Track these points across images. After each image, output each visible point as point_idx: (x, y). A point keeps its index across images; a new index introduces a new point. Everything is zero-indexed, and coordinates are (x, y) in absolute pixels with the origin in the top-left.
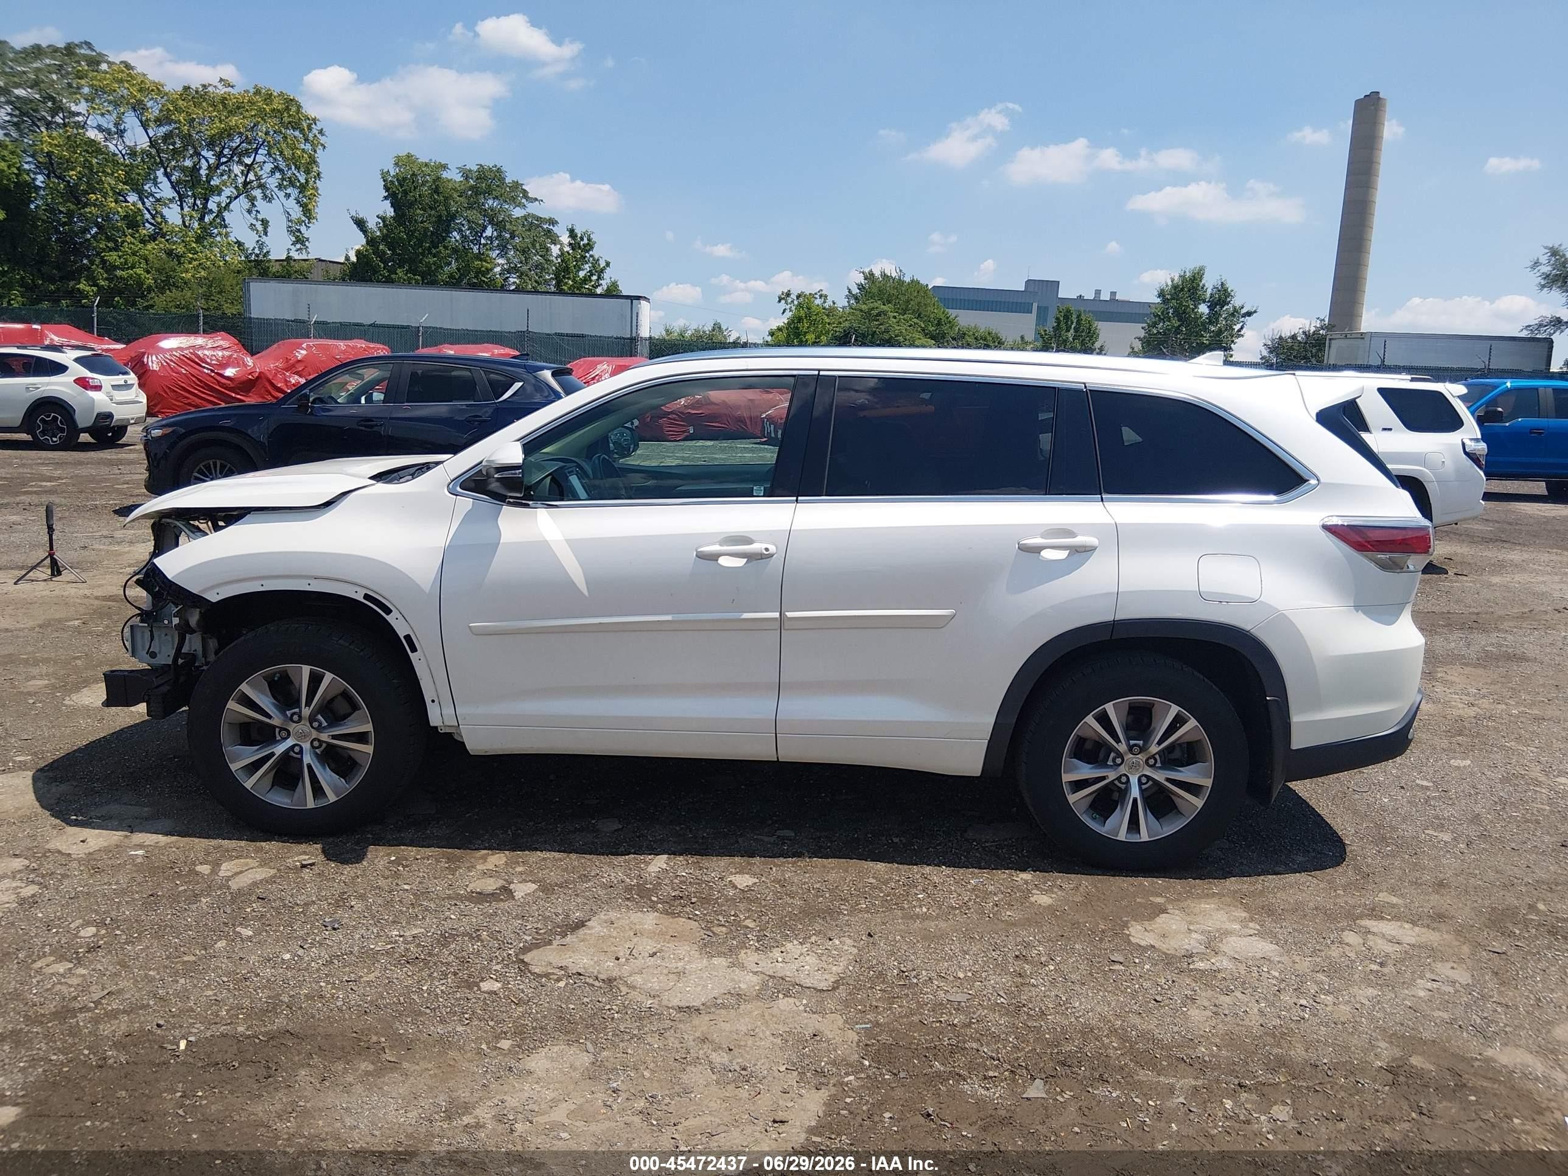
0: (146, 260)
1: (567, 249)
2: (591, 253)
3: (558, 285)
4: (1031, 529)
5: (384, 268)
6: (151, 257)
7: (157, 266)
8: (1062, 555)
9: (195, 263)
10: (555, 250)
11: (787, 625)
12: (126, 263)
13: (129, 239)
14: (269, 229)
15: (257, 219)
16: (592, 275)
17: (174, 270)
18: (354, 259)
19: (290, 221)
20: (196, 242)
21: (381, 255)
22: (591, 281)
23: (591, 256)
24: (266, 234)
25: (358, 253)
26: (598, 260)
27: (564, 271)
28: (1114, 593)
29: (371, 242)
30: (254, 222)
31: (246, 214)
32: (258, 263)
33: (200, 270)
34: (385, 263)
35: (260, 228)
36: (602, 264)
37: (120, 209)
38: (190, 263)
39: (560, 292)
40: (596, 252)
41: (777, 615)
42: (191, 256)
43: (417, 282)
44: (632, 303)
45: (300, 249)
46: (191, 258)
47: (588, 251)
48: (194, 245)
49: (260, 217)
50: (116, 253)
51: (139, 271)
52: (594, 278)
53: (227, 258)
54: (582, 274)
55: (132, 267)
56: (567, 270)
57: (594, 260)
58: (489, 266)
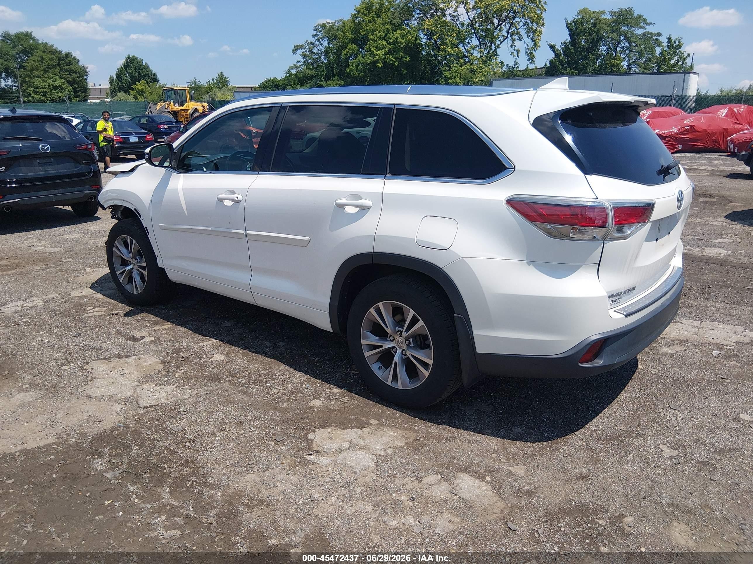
0: (461, 74)
1: (666, 49)
2: (680, 49)
3: (659, 69)
4: (342, 194)
5: (562, 68)
6: (462, 72)
7: (464, 76)
8: (355, 210)
9: (481, 74)
10: (658, 50)
11: (248, 237)
12: (452, 76)
13: (455, 65)
14: (520, 54)
15: (514, 50)
16: (678, 62)
17: (471, 78)
18: (549, 65)
19: (528, 49)
20: (482, 64)
21: (561, 62)
22: (678, 65)
23: (680, 51)
24: (518, 56)
25: (551, 62)
26: (683, 53)
27: (662, 60)
28: (372, 235)
29: (558, 56)
30: (513, 51)
31: (510, 47)
32: (513, 72)
33: (482, 77)
34: (562, 65)
35: (515, 53)
36: (685, 55)
37: (452, 52)
38: (478, 74)
39: (659, 73)
40: (682, 50)
41: (244, 232)
42: (479, 70)
43: (576, 74)
44: (685, 76)
45: (531, 62)
46: (479, 72)
47: (678, 49)
48: (481, 65)
49: (516, 48)
50: (449, 72)
51: (456, 79)
52: (680, 63)
53: (495, 70)
54: (672, 62)
55: (455, 78)
56: (664, 60)
57: (680, 53)
58: (618, 62)
